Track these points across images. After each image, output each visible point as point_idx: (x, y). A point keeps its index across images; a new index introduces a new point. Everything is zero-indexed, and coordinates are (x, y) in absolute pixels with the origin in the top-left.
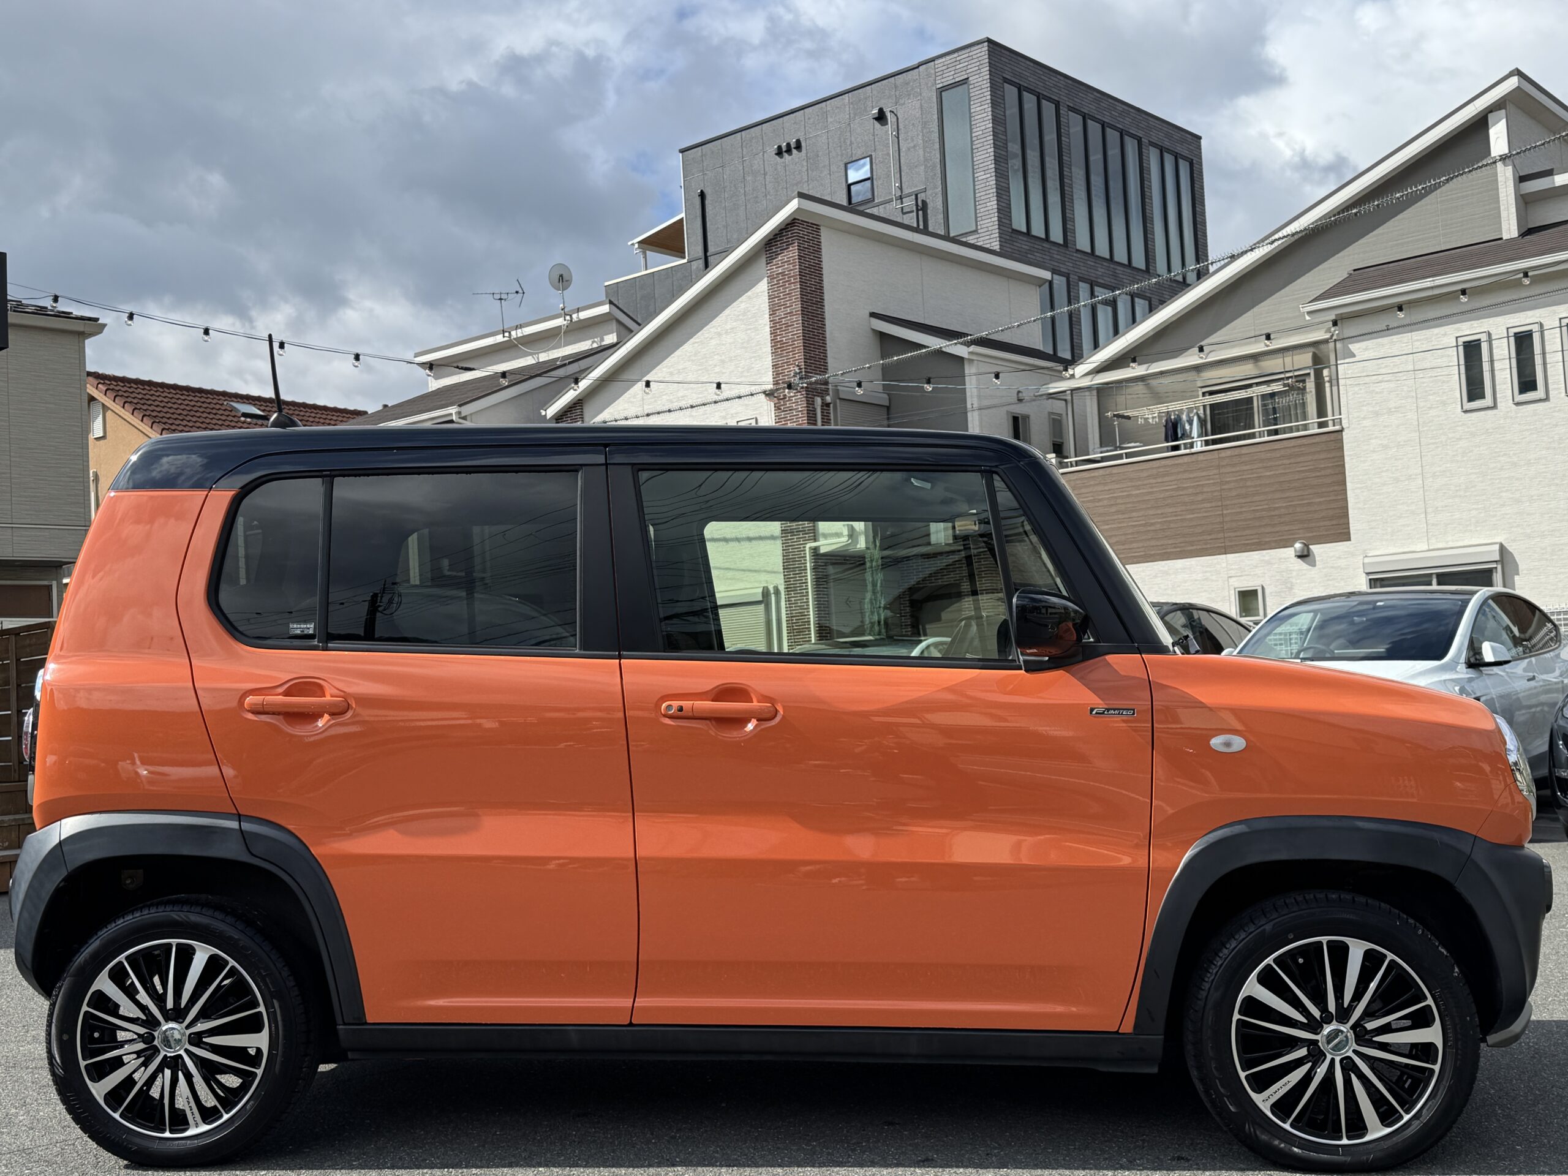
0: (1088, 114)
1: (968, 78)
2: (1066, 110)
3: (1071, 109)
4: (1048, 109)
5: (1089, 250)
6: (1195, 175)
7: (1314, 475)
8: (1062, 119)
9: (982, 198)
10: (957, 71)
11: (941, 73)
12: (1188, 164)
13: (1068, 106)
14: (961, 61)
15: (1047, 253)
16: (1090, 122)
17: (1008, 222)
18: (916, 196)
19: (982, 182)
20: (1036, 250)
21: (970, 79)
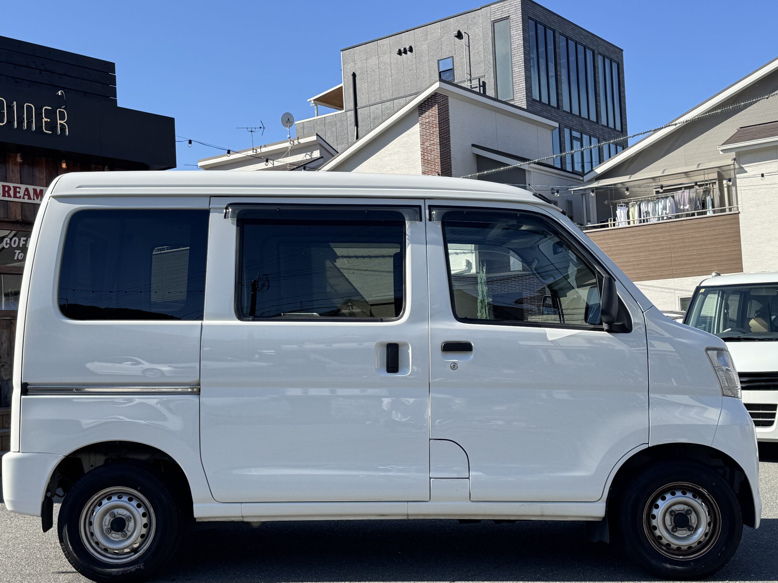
0: (569, 37)
1: (509, 16)
2: (558, 34)
3: (561, 34)
4: (550, 33)
5: (569, 111)
6: (620, 71)
7: (723, 237)
8: (556, 39)
9: (517, 82)
10: (503, 12)
11: (494, 13)
12: (617, 64)
13: (560, 32)
14: (506, 7)
15: (549, 112)
16: (569, 41)
17: (531, 95)
18: (479, 79)
19: (517, 73)
20: (544, 110)
21: (510, 17)
